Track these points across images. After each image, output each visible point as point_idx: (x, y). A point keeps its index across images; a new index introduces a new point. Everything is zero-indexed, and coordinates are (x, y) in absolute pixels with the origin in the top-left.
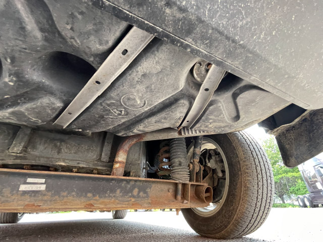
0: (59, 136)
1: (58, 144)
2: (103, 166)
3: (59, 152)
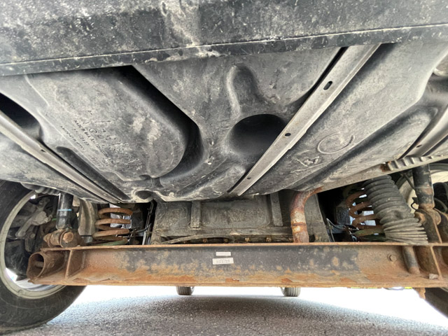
0: (223, 205)
1: (225, 213)
2: (278, 232)
3: (229, 222)
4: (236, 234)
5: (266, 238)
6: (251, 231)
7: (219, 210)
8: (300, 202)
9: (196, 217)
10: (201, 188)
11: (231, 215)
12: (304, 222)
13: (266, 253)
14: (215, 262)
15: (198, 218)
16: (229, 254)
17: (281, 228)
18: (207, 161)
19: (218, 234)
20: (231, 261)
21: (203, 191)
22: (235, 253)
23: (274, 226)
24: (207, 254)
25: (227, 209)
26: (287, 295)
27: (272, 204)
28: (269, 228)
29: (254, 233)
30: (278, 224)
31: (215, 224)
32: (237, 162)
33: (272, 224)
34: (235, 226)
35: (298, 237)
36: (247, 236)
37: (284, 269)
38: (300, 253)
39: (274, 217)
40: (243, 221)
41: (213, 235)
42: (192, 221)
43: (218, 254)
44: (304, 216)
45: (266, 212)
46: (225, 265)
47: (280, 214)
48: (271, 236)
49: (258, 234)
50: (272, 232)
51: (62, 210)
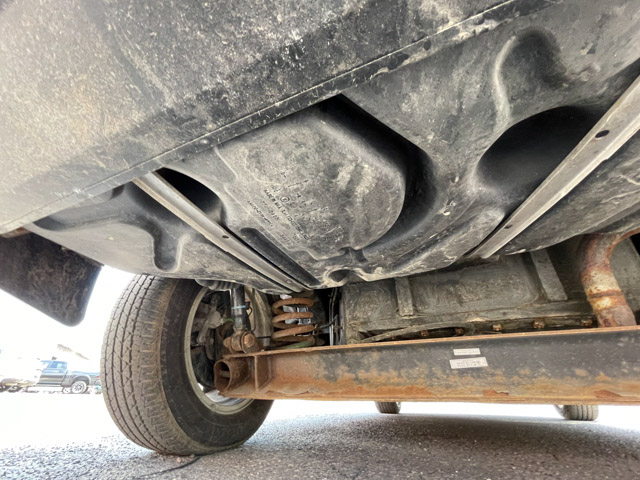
0: (445, 278)
1: (452, 289)
2: (557, 310)
3: (461, 302)
4: (478, 319)
5: (533, 322)
6: (504, 314)
7: (440, 285)
8: (600, 254)
9: (406, 301)
10: (425, 255)
11: (463, 291)
12: (617, 288)
13: (547, 347)
14: (455, 364)
15: (410, 301)
16: (476, 351)
17: (564, 304)
18: (442, 211)
19: (447, 323)
20: (482, 362)
21: (428, 259)
22: (486, 350)
23: (550, 301)
24: (439, 354)
25: (454, 283)
26: (572, 419)
27: (537, 265)
28: (538, 306)
29: (512, 317)
30: (556, 297)
31: (438, 307)
32: (491, 204)
33: (543, 298)
34: (472, 309)
35: (609, 316)
36: (496, 322)
37: (593, 373)
38: (621, 345)
39: (545, 286)
40: (486, 297)
41: (440, 325)
42: (400, 307)
43: (457, 352)
44: (613, 279)
45: (526, 279)
46: (472, 369)
47: (558, 280)
48: (543, 319)
49: (520, 317)
50: (546, 311)
51: (235, 307)
